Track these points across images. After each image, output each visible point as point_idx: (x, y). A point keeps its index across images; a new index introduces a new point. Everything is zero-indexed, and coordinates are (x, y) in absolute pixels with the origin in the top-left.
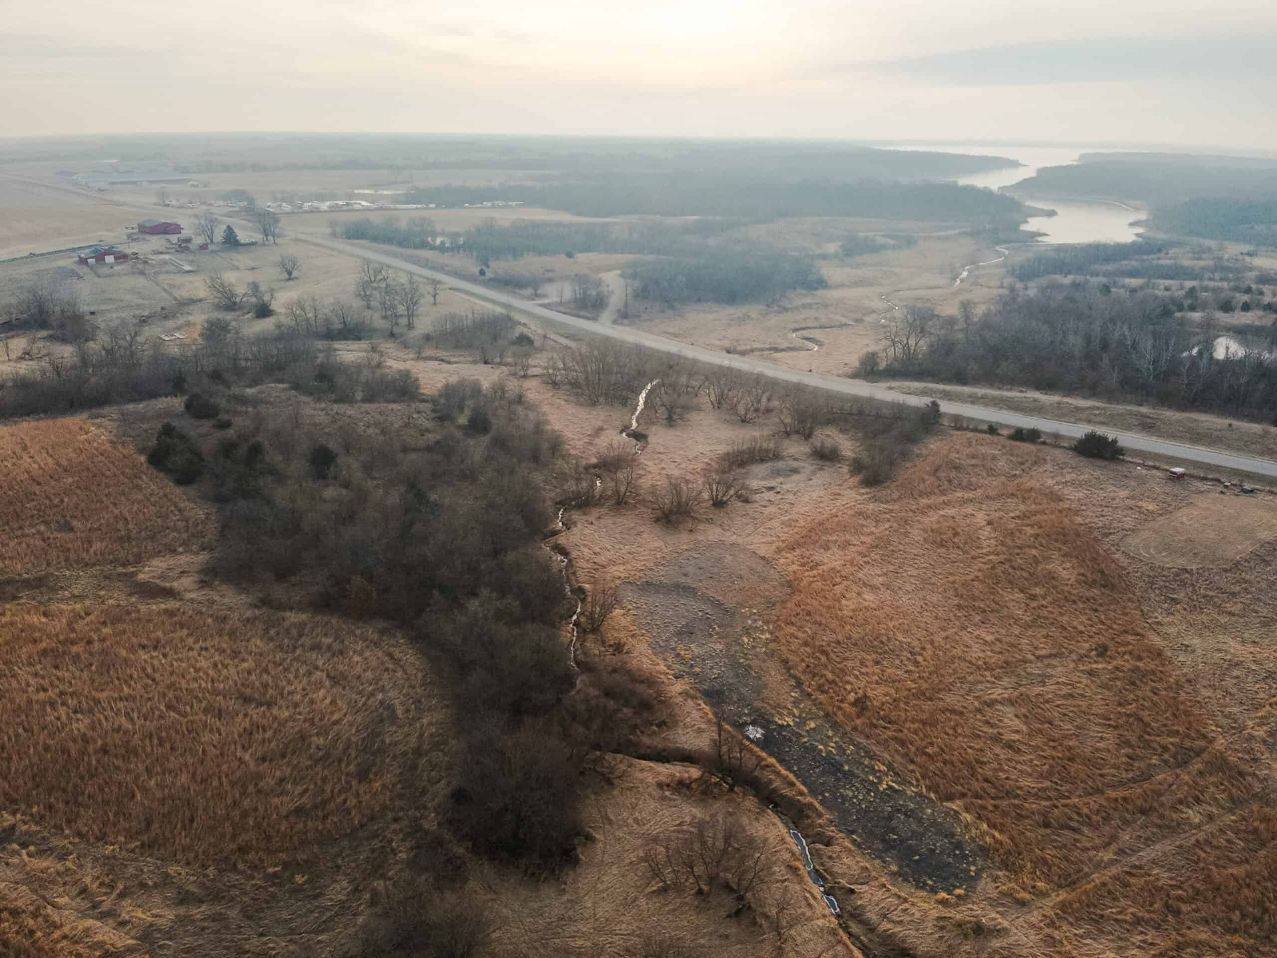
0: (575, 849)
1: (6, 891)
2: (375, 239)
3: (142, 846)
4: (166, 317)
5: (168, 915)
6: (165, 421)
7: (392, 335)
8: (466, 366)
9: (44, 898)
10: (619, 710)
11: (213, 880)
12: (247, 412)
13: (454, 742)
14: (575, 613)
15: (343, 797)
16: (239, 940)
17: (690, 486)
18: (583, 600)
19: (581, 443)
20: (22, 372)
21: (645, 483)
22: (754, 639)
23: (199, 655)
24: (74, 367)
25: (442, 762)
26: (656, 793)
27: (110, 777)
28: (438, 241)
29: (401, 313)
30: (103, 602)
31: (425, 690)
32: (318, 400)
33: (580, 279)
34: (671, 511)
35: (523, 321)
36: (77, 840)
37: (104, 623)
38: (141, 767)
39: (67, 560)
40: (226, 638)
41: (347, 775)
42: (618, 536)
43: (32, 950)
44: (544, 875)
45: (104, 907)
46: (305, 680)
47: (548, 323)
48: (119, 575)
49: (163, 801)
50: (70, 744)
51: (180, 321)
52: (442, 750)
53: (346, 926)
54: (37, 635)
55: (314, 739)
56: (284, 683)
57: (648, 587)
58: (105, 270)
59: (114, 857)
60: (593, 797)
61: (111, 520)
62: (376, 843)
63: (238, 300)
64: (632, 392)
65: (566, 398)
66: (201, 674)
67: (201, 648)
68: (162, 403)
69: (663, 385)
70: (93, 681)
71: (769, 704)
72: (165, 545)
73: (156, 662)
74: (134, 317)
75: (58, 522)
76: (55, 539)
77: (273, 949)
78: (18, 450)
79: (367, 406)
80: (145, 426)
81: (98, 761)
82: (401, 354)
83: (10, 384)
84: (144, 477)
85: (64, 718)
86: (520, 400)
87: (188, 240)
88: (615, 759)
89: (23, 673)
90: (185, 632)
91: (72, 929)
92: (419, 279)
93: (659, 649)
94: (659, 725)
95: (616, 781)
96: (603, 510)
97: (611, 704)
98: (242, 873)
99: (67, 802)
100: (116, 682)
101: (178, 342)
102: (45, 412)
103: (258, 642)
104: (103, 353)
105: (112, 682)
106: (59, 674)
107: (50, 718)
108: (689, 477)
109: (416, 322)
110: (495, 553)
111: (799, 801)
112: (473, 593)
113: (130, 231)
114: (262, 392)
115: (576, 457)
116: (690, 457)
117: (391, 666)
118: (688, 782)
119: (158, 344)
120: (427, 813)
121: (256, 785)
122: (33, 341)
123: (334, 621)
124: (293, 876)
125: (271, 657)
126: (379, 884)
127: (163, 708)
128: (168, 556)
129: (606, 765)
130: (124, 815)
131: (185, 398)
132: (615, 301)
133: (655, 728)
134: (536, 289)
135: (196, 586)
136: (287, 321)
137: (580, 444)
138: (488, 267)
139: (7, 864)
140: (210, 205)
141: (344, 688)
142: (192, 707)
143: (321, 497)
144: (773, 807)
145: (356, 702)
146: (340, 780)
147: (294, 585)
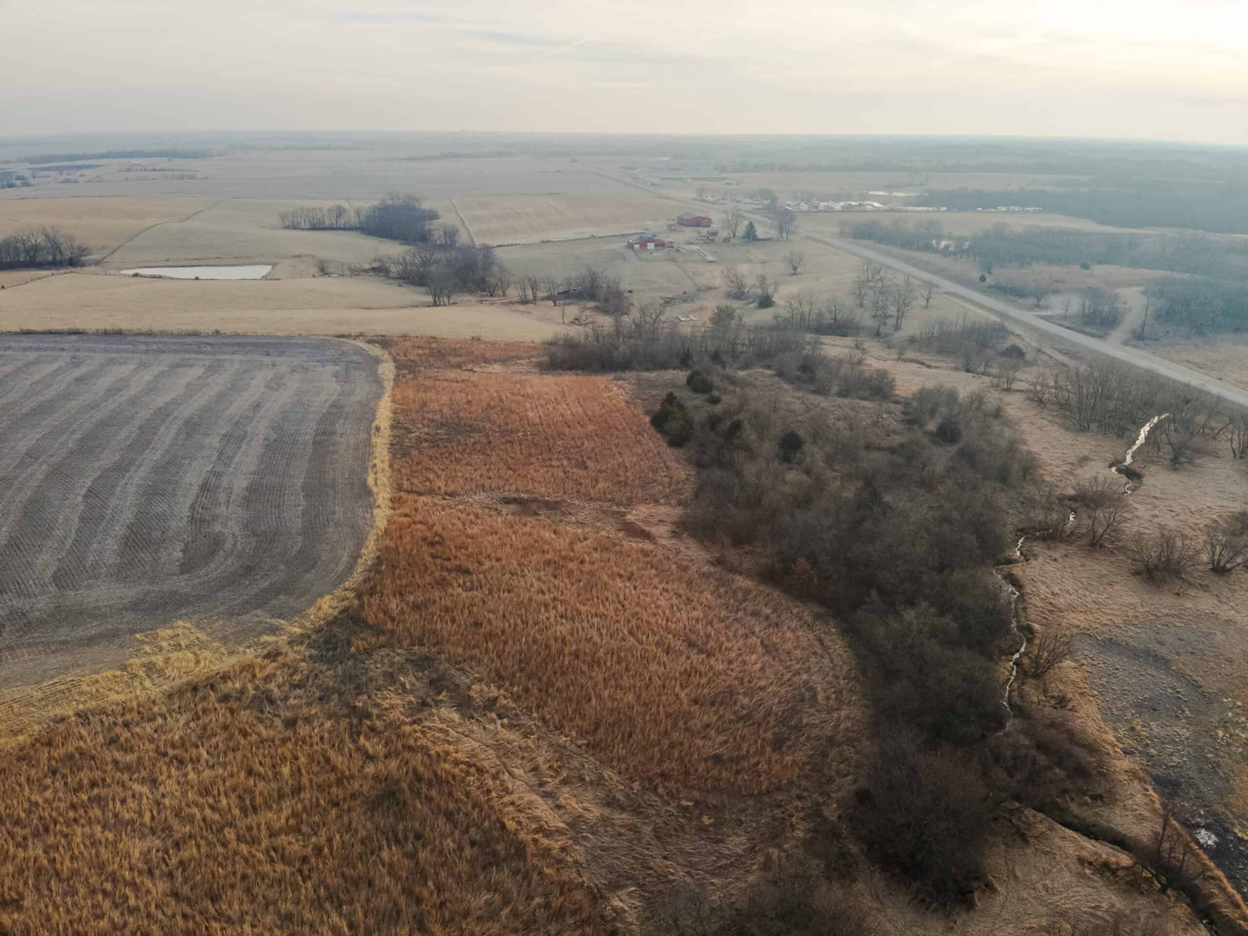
0: (972, 892)
1: (478, 751)
2: (881, 239)
3: (588, 745)
4: (685, 301)
5: (595, 812)
6: (669, 390)
7: (878, 334)
8: (947, 372)
9: (505, 765)
10: (1049, 768)
11: (636, 794)
12: (735, 392)
13: (868, 743)
14: (1018, 651)
15: (755, 760)
16: (647, 855)
17: (1187, 542)
18: (1030, 641)
19: (1060, 470)
20: (572, 334)
21: (1130, 529)
22: (1231, 735)
23: (661, 594)
24: (610, 336)
25: (852, 758)
26: (1075, 867)
27: (576, 679)
28: (943, 244)
29: (892, 313)
30: (598, 532)
31: (848, 684)
32: (798, 389)
33: (1094, 293)
34: (1156, 567)
35: (1017, 332)
36: (540, 724)
37: (596, 550)
38: (600, 677)
39: (578, 492)
40: (684, 585)
41: (764, 740)
42: (1084, 580)
43: (486, 807)
44: (934, 905)
45: (548, 788)
46: (741, 641)
47: (1044, 335)
48: (614, 512)
49: (612, 711)
50: (552, 642)
51: (696, 305)
52: (854, 747)
53: (738, 879)
54: (546, 547)
55: (741, 697)
56: (724, 639)
57: (1110, 644)
58: (644, 255)
59: (565, 747)
60: (1003, 847)
61: (616, 466)
62: (778, 812)
63: (746, 290)
64: (1134, 423)
65: (1050, 418)
66: (660, 612)
67: (663, 589)
68: (670, 375)
69: (1174, 421)
70: (579, 595)
71: (1232, 812)
72: (651, 495)
73: (627, 591)
74: (662, 298)
75: (577, 460)
76: (573, 473)
77: (672, 874)
78: (559, 398)
79: (839, 401)
80: (654, 392)
81: (569, 663)
82: (884, 354)
83: (561, 342)
84: (646, 435)
85: (552, 619)
86: (997, 414)
87: (715, 234)
88: (1034, 816)
89: (530, 575)
90: (653, 572)
91: (520, 798)
92: (916, 282)
93: (1112, 718)
94: (1094, 798)
95: (1032, 840)
96: (1072, 549)
97: (1042, 760)
98: (661, 796)
99: (540, 690)
100: (596, 600)
101: (691, 323)
102: (583, 369)
103: (709, 596)
104: (633, 326)
105: (593, 599)
106: (556, 583)
107: (543, 616)
108: (1188, 532)
109: (904, 324)
110: (941, 568)
111: (1240, 925)
112: (911, 603)
113: (670, 222)
114: (751, 376)
115: (1050, 485)
116: (1193, 509)
117: (819, 651)
118: (1114, 866)
119: (676, 323)
120: (830, 802)
121: (686, 723)
122: (585, 309)
123: (775, 594)
124: (701, 814)
125: (717, 612)
126: (775, 853)
127: (626, 632)
128: (652, 505)
129: (1023, 819)
130: (580, 714)
131: (689, 373)
132: (1131, 320)
133: (1087, 798)
134: (1039, 299)
135: (669, 534)
136: (784, 313)
137: (1058, 471)
138: (990, 273)
139: (484, 728)
140: (739, 201)
141: (774, 659)
142: (648, 637)
143: (783, 479)
144: (1209, 923)
145: (782, 675)
146: (756, 742)
147: (746, 553)
